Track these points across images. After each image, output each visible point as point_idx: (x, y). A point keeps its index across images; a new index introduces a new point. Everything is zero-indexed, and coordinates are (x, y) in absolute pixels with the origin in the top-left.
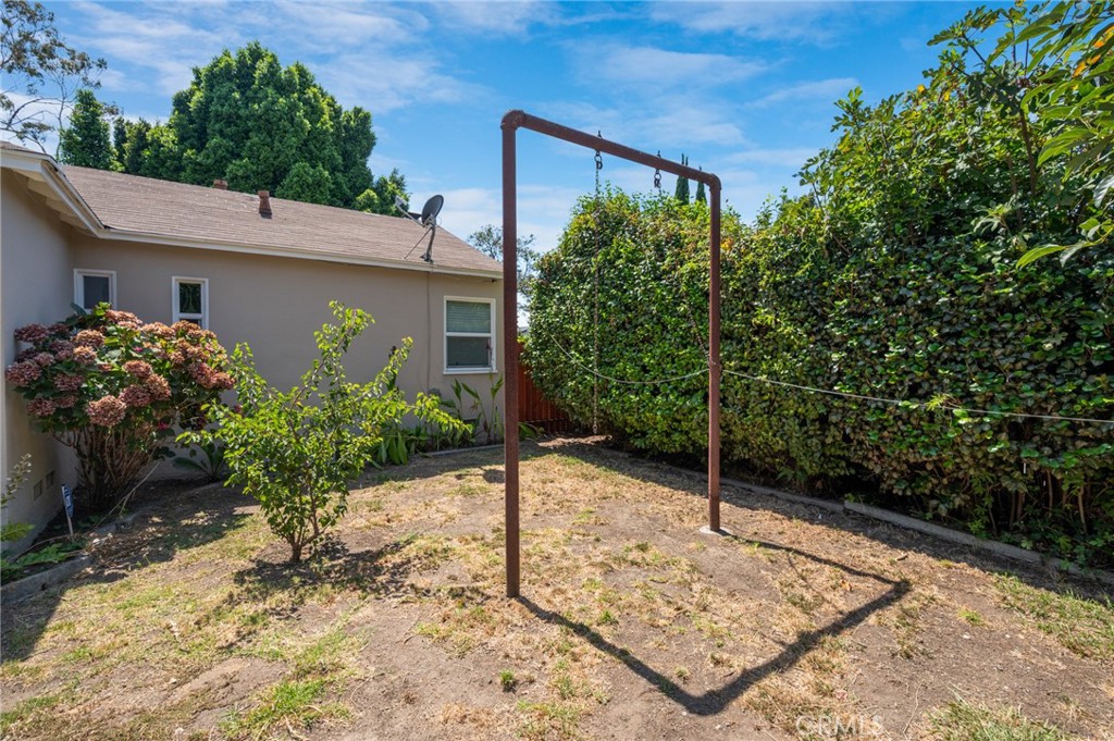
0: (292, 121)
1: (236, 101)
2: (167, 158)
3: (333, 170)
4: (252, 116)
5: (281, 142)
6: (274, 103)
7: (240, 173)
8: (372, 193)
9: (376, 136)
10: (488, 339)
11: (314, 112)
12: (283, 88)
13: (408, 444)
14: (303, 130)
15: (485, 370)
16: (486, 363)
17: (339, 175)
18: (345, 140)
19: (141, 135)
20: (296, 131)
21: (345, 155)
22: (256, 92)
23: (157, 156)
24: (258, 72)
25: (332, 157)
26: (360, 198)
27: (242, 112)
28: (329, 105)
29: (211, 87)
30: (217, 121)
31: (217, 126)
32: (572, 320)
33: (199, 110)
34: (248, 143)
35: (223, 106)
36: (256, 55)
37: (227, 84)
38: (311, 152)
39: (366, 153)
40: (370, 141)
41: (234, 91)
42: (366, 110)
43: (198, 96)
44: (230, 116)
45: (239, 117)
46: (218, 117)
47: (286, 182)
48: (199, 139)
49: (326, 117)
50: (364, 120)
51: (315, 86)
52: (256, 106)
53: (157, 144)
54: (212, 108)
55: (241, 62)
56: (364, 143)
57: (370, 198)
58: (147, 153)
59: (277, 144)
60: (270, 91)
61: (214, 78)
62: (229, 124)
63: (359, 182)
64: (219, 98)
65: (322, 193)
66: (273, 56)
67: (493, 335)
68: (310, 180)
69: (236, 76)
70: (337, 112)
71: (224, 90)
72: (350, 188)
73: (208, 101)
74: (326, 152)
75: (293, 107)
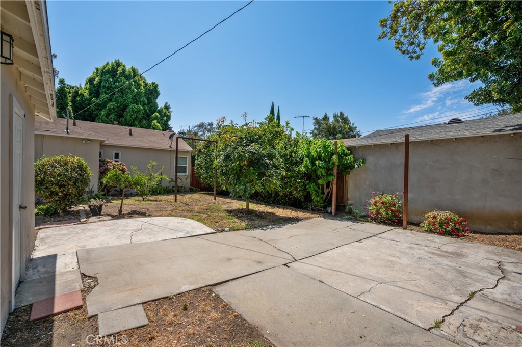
0: (130, 89)
1: (111, 81)
2: (85, 100)
3: (144, 105)
4: (117, 87)
5: (126, 96)
6: (124, 83)
7: (112, 107)
8: (157, 114)
9: (160, 92)
10: (186, 166)
11: (138, 85)
12: (127, 77)
13: (164, 190)
14: (134, 92)
15: (184, 174)
16: (185, 172)
17: (146, 106)
18: (148, 94)
19: (76, 92)
20: (132, 93)
21: (148, 99)
22: (117, 78)
23: (82, 99)
24: (119, 72)
25: (143, 101)
26: (153, 115)
27: (113, 86)
28: (144, 82)
29: (102, 76)
30: (103, 88)
31: (104, 90)
32: (202, 163)
33: (97, 84)
34: (115, 97)
35: (106, 83)
36: (118, 64)
37: (108, 75)
38: (136, 99)
39: (156, 98)
40: (158, 94)
41: (110, 78)
42: (156, 83)
43: (97, 79)
44: (108, 87)
45: (111, 87)
46: (104, 87)
47: (127, 110)
48: (96, 93)
49: (142, 87)
50: (155, 86)
51: (138, 75)
52: (118, 84)
53: (82, 95)
54: (102, 84)
55: (113, 67)
56: (155, 95)
57: (157, 116)
58: (78, 98)
59: (124, 97)
60: (123, 78)
61: (103, 73)
62: (108, 89)
63: (153, 109)
64: (105, 80)
65: (140, 114)
66: (124, 66)
67: (187, 165)
68: (136, 110)
69: (111, 72)
70: (146, 85)
71: (107, 78)
72: (149, 111)
73: (101, 81)
74: (142, 99)
75: (131, 84)
